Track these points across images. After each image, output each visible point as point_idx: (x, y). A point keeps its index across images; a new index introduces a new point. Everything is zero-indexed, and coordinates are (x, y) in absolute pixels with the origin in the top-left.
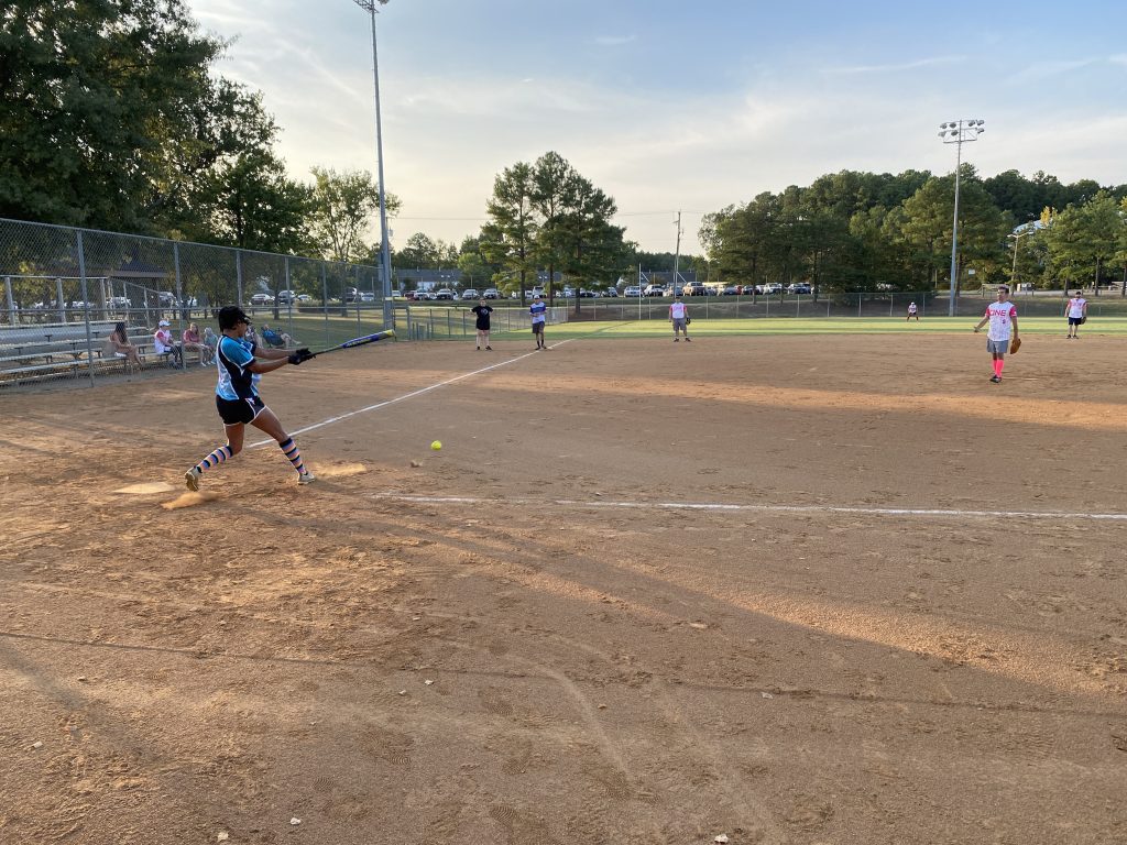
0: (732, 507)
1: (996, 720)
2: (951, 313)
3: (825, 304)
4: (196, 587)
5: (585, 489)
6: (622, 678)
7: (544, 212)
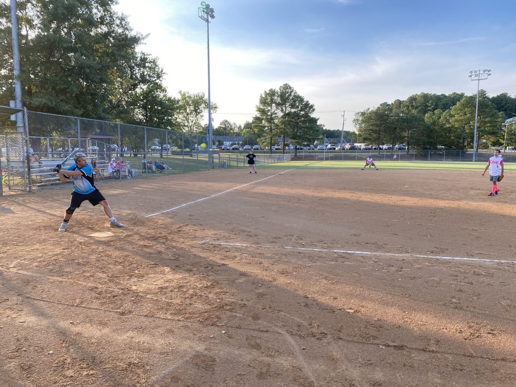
0: (367, 253)
1: (495, 365)
2: (474, 160)
3: (412, 155)
4: (122, 282)
5: (298, 241)
6: (313, 335)
7: (282, 111)
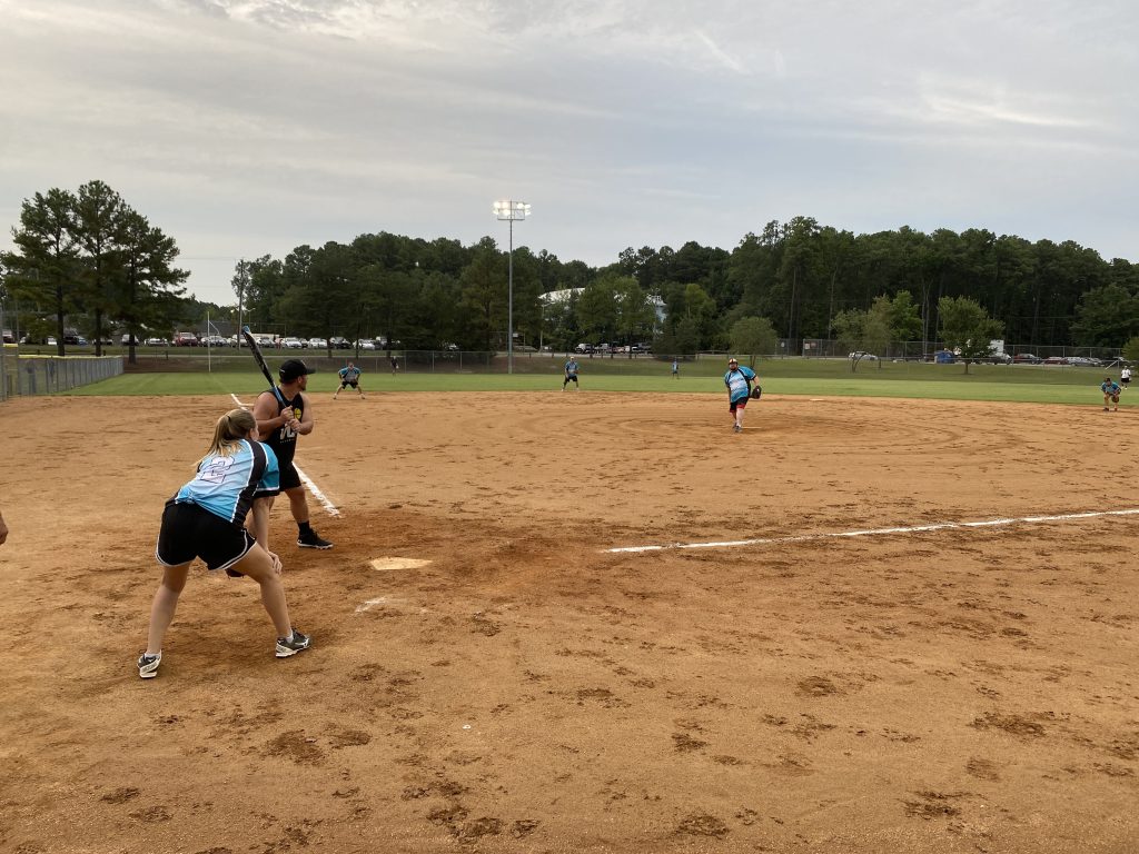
2: (510, 372)
7: (89, 247)
